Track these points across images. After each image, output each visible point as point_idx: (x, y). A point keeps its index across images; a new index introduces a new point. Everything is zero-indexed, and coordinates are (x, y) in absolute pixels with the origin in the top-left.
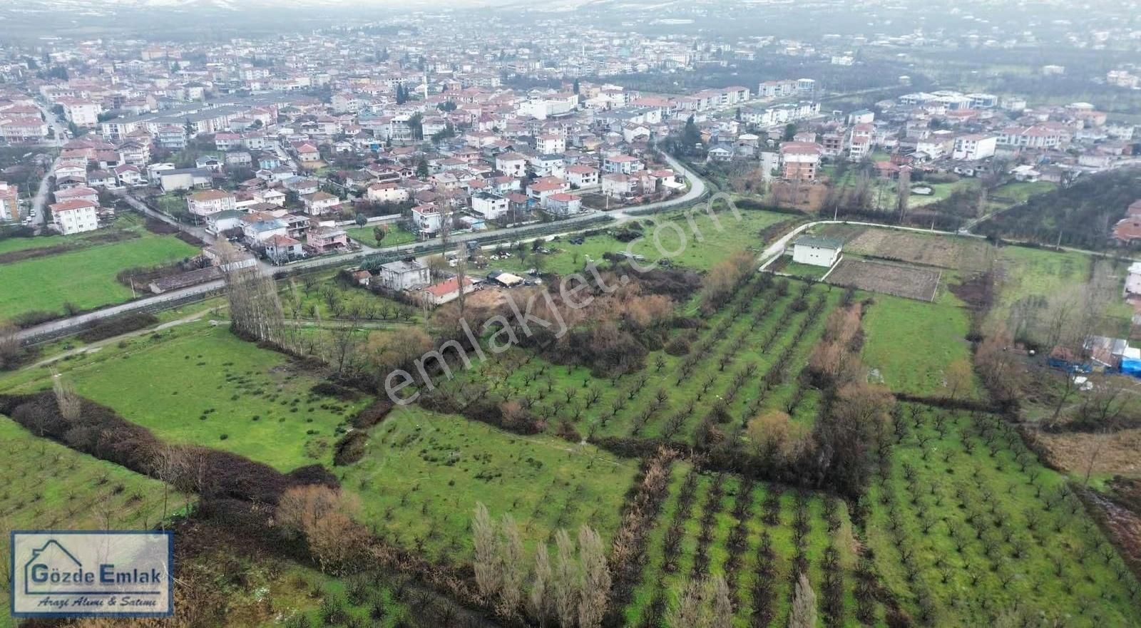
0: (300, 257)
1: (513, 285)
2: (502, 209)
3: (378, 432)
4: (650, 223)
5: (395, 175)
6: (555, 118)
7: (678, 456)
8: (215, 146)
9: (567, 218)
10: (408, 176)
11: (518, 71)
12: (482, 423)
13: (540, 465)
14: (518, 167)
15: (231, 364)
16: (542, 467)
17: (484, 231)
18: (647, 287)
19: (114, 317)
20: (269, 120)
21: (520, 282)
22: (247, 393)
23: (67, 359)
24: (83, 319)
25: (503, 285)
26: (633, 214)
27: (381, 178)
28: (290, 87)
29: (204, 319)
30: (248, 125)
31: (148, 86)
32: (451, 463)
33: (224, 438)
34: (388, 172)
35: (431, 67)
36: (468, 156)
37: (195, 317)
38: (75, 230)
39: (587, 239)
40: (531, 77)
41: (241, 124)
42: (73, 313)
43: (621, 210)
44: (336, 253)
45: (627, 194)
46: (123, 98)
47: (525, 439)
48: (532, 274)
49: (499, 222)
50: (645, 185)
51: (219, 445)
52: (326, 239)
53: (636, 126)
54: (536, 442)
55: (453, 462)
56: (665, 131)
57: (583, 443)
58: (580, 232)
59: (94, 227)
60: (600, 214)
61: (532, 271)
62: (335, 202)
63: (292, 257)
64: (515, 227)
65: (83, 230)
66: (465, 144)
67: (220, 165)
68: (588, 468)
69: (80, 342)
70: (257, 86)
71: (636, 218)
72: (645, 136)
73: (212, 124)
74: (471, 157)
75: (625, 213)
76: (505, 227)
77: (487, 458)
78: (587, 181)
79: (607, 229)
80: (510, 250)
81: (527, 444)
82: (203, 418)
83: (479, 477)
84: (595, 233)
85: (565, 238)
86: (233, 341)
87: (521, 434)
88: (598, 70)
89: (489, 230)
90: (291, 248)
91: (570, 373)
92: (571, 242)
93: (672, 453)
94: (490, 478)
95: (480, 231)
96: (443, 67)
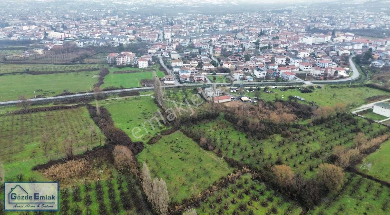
0: (188, 82)
1: (245, 101)
2: (264, 75)
3: (165, 137)
4: (319, 87)
5: (237, 60)
6: (315, 44)
7: (250, 172)
8: (194, 47)
9: (287, 81)
10: (241, 61)
11: (315, 26)
12: (196, 143)
13: (202, 160)
14: (282, 61)
15: (147, 109)
16: (202, 162)
17: (252, 82)
18: (294, 110)
19: (130, 91)
20: (215, 40)
21: (249, 101)
22: (144, 118)
23: (112, 100)
24: (124, 90)
25: (242, 100)
26: (314, 83)
27: (232, 60)
28: (230, 30)
29: (151, 96)
30: (208, 41)
31: (190, 28)
32: (177, 152)
33: (128, 129)
34: (234, 59)
35: (283, 24)
36: (268, 56)
37: (149, 95)
38: (142, 67)
39: (288, 90)
40: (320, 29)
41: (206, 41)
42: (122, 88)
43: (310, 81)
44: (199, 83)
45: (319, 75)
46: (181, 31)
47: (205, 151)
48: (255, 99)
49: (260, 79)
50: (329, 72)
51: (125, 130)
52: (198, 78)
53: (345, 49)
54: (207, 153)
55: (178, 152)
56: (360, 52)
57: (222, 158)
58: (287, 87)
59: (146, 67)
60: (302, 81)
61: (256, 98)
62: (212, 67)
63: (186, 82)
64: (264, 82)
65: (144, 67)
66: (271, 51)
67: (189, 52)
68: (216, 166)
69: (118, 96)
70: (221, 29)
71: (314, 85)
72: (348, 54)
73: (198, 40)
74: (269, 56)
75: (311, 82)
76: (260, 81)
77: (188, 154)
78: (307, 68)
79: (299, 87)
80: (254, 89)
81: (204, 153)
82: (128, 122)
83: (181, 159)
84: (293, 88)
85: (280, 88)
86: (152, 103)
87: (204, 149)
88: (350, 27)
89: (254, 82)
90: (186, 79)
91: (238, 134)
92: (281, 90)
93: (248, 170)
94: (183, 160)
95: (250, 82)
96: (288, 24)
